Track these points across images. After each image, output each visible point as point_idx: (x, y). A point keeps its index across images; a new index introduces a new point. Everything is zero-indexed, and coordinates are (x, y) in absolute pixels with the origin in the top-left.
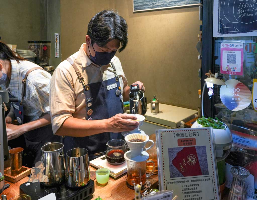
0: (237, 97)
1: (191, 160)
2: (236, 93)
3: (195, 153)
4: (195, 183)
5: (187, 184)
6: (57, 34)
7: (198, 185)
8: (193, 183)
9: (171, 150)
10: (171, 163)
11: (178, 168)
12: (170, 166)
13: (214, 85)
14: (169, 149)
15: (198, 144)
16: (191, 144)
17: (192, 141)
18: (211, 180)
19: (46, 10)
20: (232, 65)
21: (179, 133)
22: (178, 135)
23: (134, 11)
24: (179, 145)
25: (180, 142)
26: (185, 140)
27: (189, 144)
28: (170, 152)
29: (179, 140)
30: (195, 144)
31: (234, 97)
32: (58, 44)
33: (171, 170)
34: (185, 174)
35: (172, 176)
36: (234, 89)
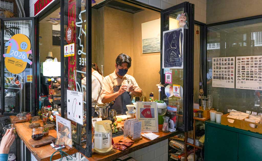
0: (170, 92)
1: (148, 113)
2: (170, 90)
3: (150, 111)
4: (149, 120)
5: (146, 120)
6: (103, 66)
7: (150, 121)
8: (148, 120)
9: (141, 109)
10: (141, 113)
11: (143, 115)
12: (140, 114)
13: (161, 87)
14: (140, 108)
15: (152, 107)
16: (149, 107)
17: (150, 106)
18: (155, 120)
19: (97, 53)
20: (168, 80)
21: (145, 103)
22: (144, 104)
23: (143, 53)
24: (144, 107)
25: (145, 106)
26: (147, 106)
27: (148, 107)
28: (140, 109)
29: (144, 106)
30: (150, 107)
31: (169, 92)
32: (103, 71)
33: (140, 116)
34: (145, 117)
35: (141, 117)
36: (169, 89)
